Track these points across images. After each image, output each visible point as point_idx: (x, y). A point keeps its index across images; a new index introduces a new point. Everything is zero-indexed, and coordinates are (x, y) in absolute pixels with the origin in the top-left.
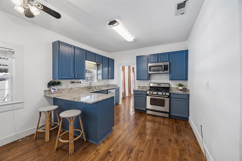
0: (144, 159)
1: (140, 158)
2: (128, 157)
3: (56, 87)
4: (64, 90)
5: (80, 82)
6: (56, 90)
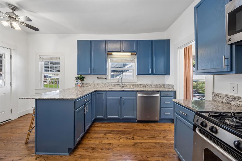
3: (79, 82)
4: (90, 85)
5: (106, 78)
6: (79, 84)
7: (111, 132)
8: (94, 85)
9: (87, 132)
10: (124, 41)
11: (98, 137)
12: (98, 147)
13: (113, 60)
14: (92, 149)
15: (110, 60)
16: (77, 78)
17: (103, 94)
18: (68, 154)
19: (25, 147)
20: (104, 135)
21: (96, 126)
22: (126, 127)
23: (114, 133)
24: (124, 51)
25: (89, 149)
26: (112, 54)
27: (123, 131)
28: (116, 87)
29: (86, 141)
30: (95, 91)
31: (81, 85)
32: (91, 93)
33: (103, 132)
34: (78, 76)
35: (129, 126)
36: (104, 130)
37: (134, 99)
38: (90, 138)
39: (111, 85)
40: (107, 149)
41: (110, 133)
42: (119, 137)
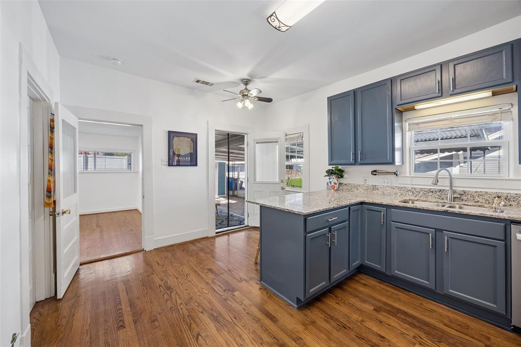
0: (182, 329)
1: (189, 324)
2: (206, 309)
3: (334, 179)
4: (357, 187)
5: (395, 174)
6: (333, 184)
7: (395, 312)
8: (366, 188)
9: (340, 285)
10: (456, 62)
11: (357, 307)
12: (351, 327)
13: (418, 124)
14: (337, 323)
15: (409, 124)
16: (330, 173)
17: (381, 212)
18: (296, 306)
19: (254, 268)
20: (374, 309)
21: (362, 281)
22: (453, 325)
23: (404, 321)
24: (456, 91)
25: (331, 319)
26: (413, 109)
27: (437, 330)
28: (430, 199)
29: (331, 302)
30: (362, 203)
31: (337, 186)
32: (349, 206)
33: (373, 302)
34: (330, 167)
35: (468, 327)
36: (379, 301)
37: (495, 246)
38: (340, 299)
39: (413, 191)
40: (370, 343)
41: (394, 315)
42: (414, 337)
